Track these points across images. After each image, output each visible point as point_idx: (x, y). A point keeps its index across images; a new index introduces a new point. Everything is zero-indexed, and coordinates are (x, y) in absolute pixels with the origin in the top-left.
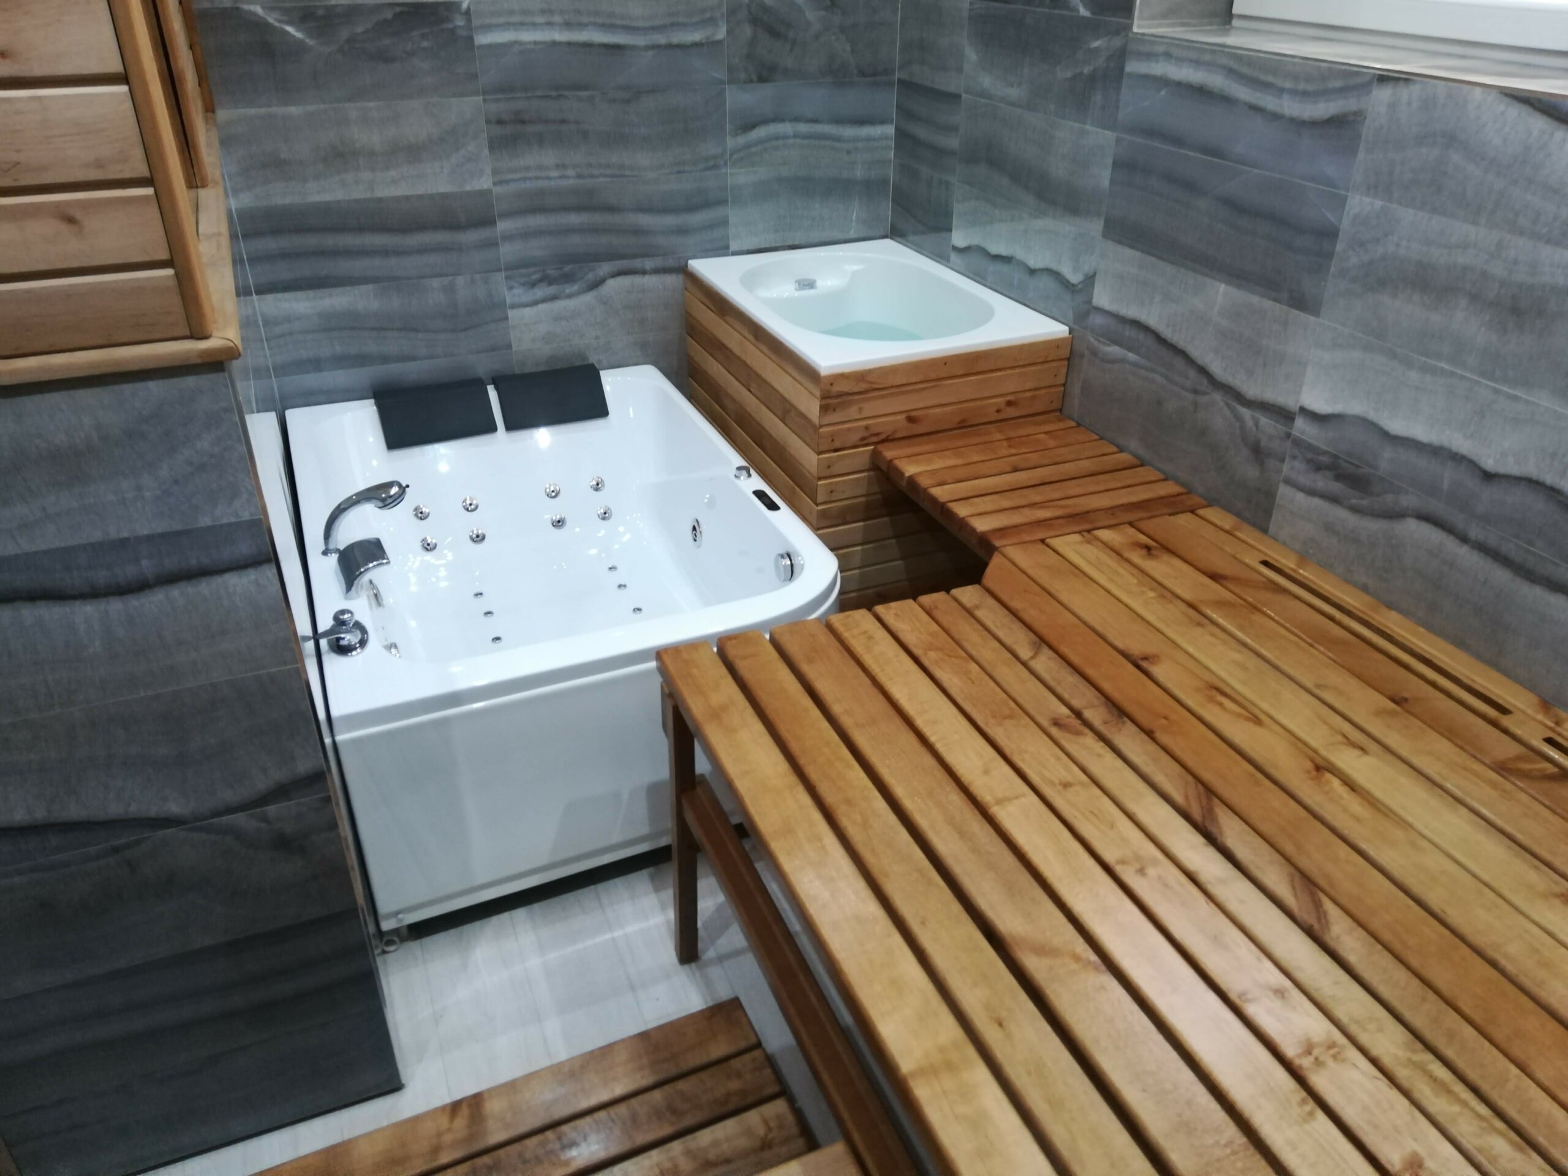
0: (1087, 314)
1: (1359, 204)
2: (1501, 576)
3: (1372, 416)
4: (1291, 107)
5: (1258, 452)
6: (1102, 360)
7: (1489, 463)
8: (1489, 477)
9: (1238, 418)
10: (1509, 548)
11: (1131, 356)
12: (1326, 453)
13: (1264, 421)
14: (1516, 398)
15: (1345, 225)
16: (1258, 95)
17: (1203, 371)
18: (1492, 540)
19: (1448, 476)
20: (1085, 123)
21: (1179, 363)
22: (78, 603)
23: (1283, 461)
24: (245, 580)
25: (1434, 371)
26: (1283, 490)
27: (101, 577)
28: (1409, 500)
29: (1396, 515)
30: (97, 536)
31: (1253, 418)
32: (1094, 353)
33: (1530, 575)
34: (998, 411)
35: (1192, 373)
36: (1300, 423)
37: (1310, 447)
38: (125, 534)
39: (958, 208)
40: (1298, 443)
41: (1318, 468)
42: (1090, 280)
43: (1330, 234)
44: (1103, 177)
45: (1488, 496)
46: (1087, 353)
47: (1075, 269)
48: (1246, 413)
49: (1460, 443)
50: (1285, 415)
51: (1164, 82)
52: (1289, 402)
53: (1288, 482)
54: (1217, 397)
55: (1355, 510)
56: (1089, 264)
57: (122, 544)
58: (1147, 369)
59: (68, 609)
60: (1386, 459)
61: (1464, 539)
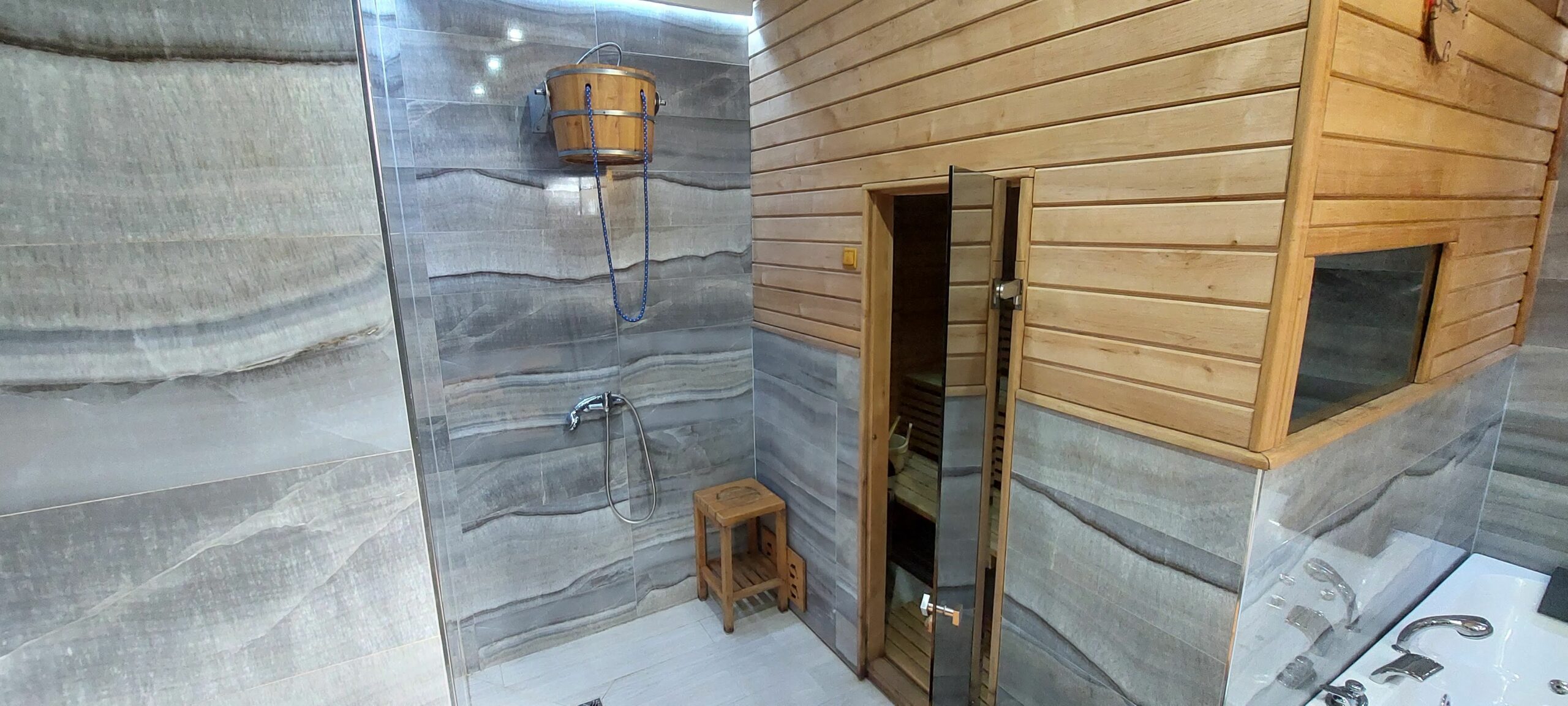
27: (1143, 545)
30: (1150, 524)
57: (1160, 535)
59: (1122, 550)
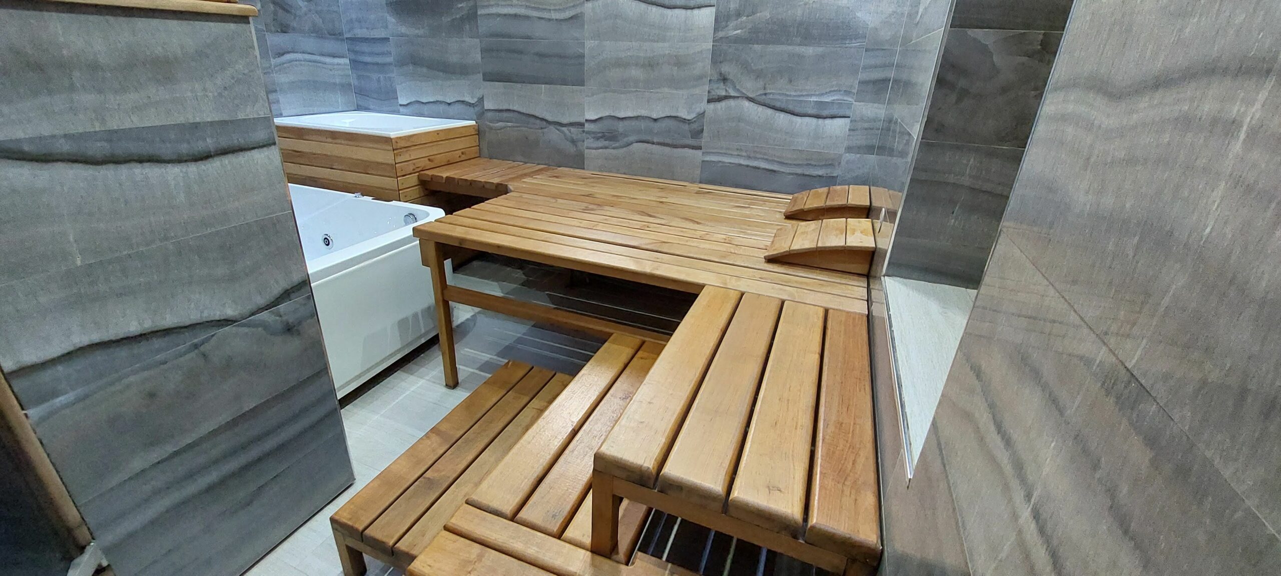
0: (483, 113)
1: (589, 44)
2: (667, 150)
3: (612, 114)
4: (555, 16)
5: (573, 142)
6: (495, 129)
7: (655, 116)
8: (655, 120)
9: (563, 132)
10: (668, 141)
11: (510, 124)
12: (599, 133)
13: (573, 129)
14: (658, 92)
15: (586, 52)
16: (540, 13)
17: (542, 119)
18: (662, 141)
19: (643, 125)
20: (463, 38)
21: (532, 120)
22: (170, 165)
23: (584, 141)
24: (263, 156)
25: (630, 92)
26: (586, 151)
27: (184, 148)
28: (632, 138)
29: (629, 144)
31: (568, 129)
32: (491, 128)
33: (675, 146)
34: (460, 157)
35: (538, 121)
36: (587, 125)
37: (594, 133)
38: (198, 120)
39: (398, 88)
40: (588, 133)
41: (598, 139)
42: (481, 100)
43: (582, 56)
44: (478, 57)
45: (656, 126)
46: (487, 129)
47: (472, 98)
48: (564, 129)
49: (643, 113)
50: (581, 125)
51: (499, 15)
52: (582, 120)
53: (588, 148)
54: (552, 127)
55: (614, 148)
56: (479, 94)
58: (517, 127)
60: (621, 126)
61: (653, 143)
